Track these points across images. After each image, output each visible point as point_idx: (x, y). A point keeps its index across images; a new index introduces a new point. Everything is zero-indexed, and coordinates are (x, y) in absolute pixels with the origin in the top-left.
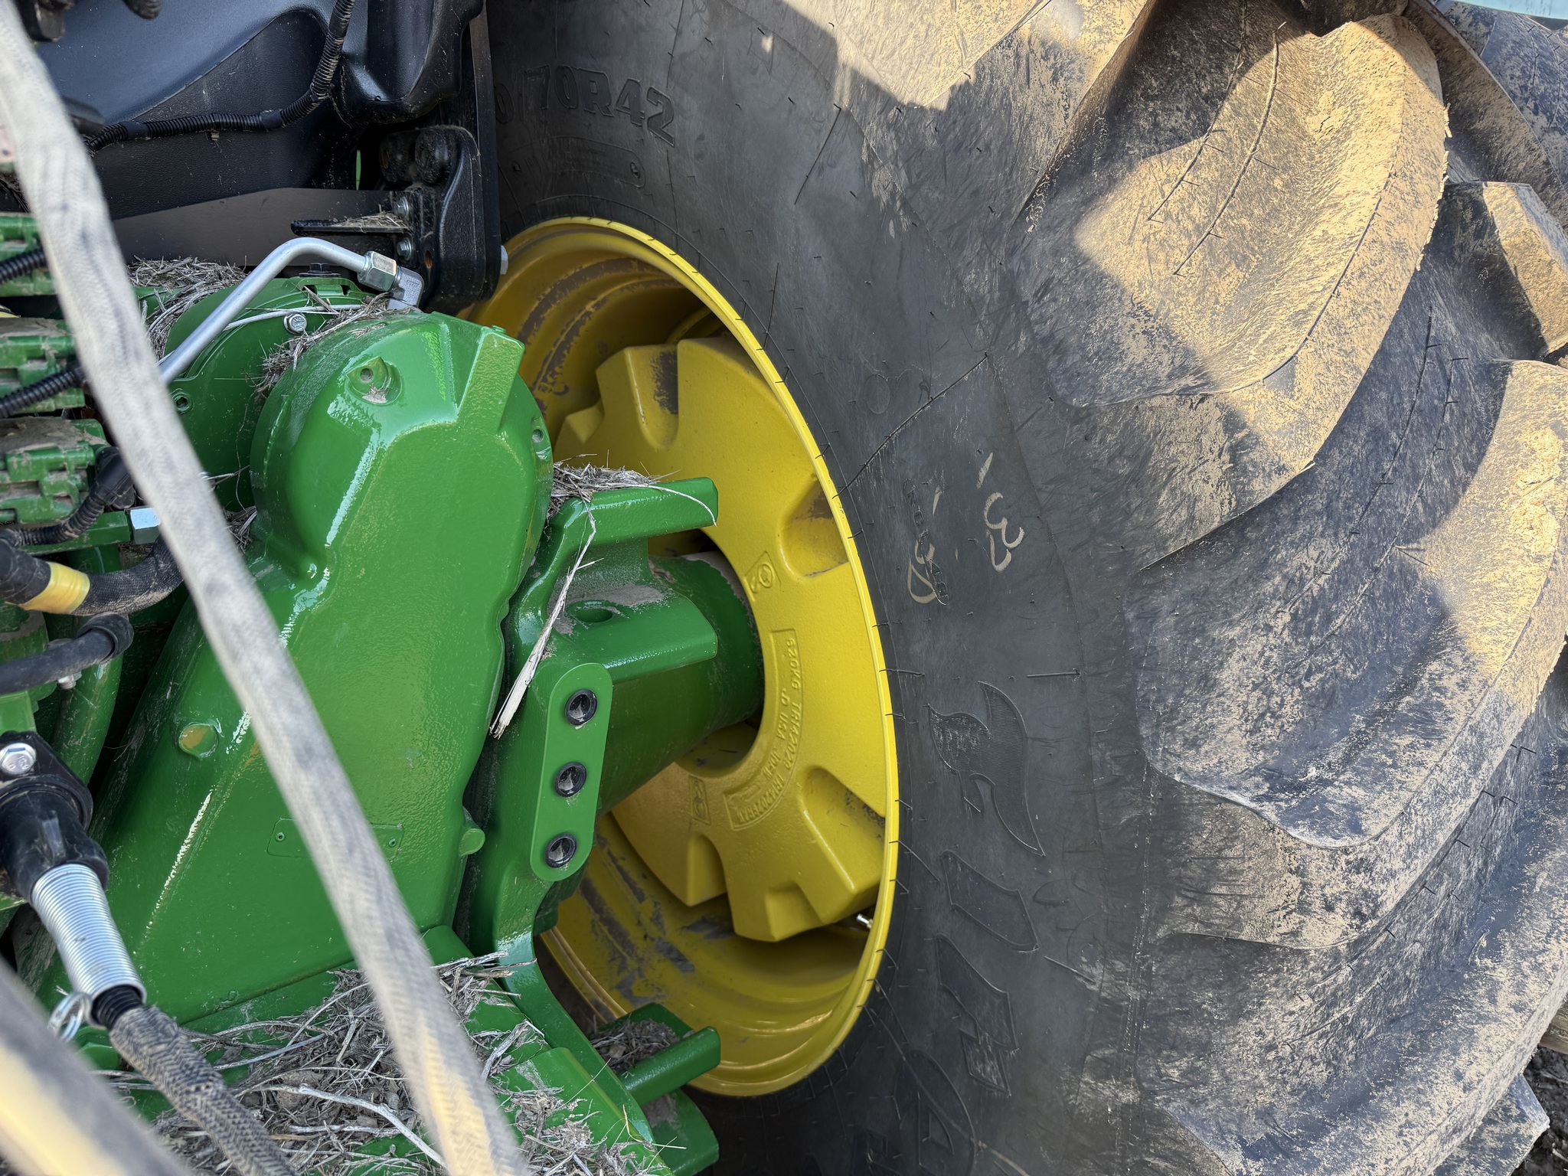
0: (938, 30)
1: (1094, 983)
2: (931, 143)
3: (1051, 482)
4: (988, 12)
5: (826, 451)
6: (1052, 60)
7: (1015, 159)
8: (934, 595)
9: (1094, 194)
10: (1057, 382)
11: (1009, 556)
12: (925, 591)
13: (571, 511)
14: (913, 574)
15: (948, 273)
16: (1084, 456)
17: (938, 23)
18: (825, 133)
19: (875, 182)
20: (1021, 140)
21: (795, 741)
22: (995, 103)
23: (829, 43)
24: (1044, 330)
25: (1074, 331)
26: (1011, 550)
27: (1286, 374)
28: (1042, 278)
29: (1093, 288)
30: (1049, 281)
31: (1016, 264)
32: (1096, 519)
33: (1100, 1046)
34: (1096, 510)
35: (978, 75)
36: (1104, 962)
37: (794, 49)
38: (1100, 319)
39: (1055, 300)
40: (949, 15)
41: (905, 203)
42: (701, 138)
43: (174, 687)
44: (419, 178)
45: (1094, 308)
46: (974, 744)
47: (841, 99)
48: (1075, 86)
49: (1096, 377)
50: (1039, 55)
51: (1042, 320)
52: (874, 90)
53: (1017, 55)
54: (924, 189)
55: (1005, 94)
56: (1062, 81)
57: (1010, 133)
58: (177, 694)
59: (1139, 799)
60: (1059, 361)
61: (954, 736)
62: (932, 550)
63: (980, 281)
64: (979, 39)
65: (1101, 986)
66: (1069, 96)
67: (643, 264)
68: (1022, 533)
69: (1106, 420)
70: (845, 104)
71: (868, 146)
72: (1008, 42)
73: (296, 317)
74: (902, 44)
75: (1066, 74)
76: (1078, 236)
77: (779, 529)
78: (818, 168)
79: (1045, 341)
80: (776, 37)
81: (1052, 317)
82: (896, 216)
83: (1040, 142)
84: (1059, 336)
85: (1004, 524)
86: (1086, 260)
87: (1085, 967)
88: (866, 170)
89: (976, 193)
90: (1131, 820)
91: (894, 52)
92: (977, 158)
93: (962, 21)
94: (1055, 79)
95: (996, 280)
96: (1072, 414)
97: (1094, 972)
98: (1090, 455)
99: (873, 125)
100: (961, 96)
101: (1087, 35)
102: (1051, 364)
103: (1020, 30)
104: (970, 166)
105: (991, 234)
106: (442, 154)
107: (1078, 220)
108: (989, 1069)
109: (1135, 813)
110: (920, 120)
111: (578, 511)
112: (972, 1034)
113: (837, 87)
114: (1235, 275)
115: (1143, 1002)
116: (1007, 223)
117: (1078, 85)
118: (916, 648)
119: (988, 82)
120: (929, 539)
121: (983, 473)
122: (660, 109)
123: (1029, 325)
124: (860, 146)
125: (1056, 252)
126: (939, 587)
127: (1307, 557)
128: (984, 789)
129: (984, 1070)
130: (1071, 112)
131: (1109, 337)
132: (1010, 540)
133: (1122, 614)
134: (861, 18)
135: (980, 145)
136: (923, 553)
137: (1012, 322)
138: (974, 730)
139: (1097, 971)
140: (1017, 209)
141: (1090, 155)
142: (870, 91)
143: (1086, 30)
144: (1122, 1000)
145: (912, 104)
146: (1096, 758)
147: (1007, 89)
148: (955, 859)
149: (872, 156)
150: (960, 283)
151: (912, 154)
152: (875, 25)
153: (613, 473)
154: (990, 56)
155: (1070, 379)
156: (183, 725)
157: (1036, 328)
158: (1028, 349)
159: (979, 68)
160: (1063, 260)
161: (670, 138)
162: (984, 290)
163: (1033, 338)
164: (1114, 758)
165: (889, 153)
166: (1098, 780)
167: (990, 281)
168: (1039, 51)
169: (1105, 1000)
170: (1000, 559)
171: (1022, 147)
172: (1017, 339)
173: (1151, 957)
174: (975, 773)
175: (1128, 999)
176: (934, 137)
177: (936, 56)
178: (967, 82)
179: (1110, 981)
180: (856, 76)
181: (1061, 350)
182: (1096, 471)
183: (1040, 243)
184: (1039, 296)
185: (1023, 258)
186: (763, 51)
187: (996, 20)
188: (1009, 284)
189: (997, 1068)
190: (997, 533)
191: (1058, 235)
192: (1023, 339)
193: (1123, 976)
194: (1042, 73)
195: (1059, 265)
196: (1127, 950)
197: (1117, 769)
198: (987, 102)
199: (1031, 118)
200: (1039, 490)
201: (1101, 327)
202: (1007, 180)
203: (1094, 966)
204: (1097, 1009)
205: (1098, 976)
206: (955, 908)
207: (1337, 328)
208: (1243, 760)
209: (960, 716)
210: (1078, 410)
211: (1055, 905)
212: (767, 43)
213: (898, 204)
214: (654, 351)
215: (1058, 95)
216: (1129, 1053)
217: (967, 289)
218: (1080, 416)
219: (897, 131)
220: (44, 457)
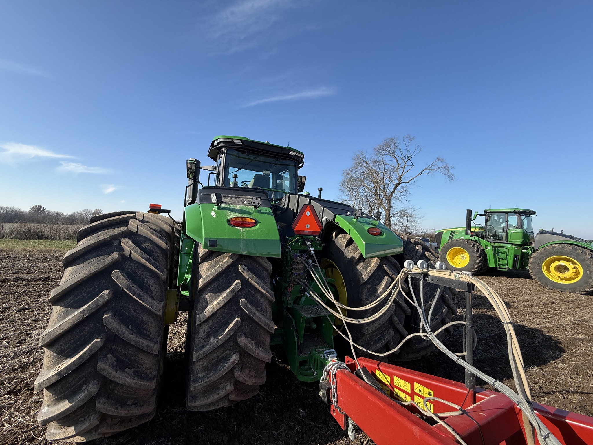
27: (365, 276)
114: (365, 270)
127: (368, 286)
188: (353, 269)
207: (368, 273)
208: (365, 298)
220: (314, 270)
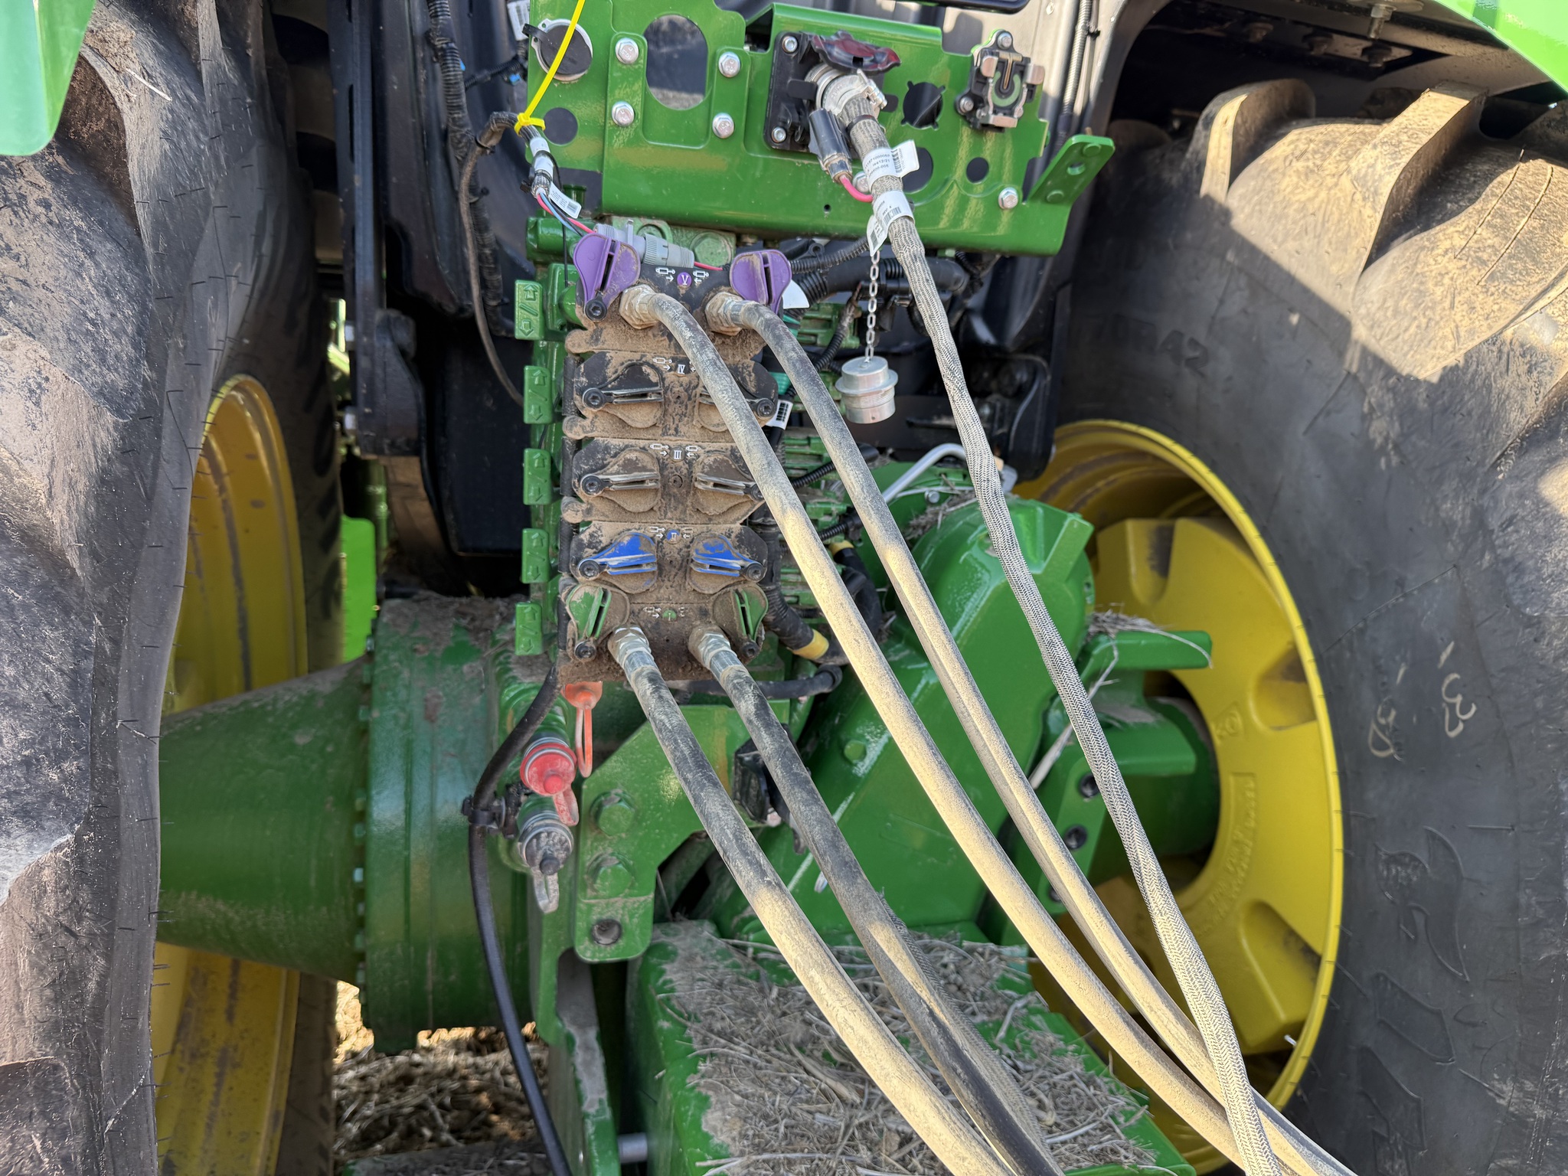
0: (1437, 323)
1: (1504, 1098)
2: (1423, 405)
3: (1503, 670)
4: (1481, 312)
5: (1308, 625)
6: (1528, 357)
7: (1491, 425)
8: (1392, 751)
9: (1559, 456)
10: (1514, 593)
11: (1461, 726)
12: (1383, 747)
13: (1097, 644)
14: (1375, 733)
15: (1428, 501)
16: (1532, 654)
17: (1438, 318)
18: (1334, 389)
19: (1372, 429)
20: (1498, 411)
21: (1242, 874)
22: (1479, 383)
23: (1344, 325)
24: (1507, 553)
25: (1532, 557)
26: (1464, 721)
28: (1508, 515)
29: (1552, 526)
30: (1514, 517)
31: (1486, 501)
32: (1539, 704)
33: (1504, 1156)
34: (1541, 698)
35: (1466, 361)
36: (1515, 1080)
37: (1316, 325)
38: (1555, 550)
39: (1517, 531)
40: (1447, 312)
41: (1396, 446)
42: (1230, 378)
43: (841, 717)
44: (1000, 391)
45: (1551, 541)
46: (1415, 879)
47: (1351, 364)
48: (1546, 379)
49: (1549, 594)
50: (1518, 353)
51: (1505, 545)
52: (1380, 362)
53: (1500, 351)
54: (1414, 438)
55: (1488, 377)
56: (1535, 374)
57: (1489, 405)
58: (843, 722)
59: (1558, 941)
60: (1517, 578)
61: (1397, 871)
62: (1393, 713)
63: (1455, 510)
64: (1472, 332)
65: (1509, 1102)
66: (1541, 385)
67: (1157, 458)
68: (1474, 709)
69: (1554, 628)
70: (1354, 369)
71: (1369, 402)
72: (1493, 340)
73: (932, 492)
74: (1406, 330)
75: (1539, 369)
76: (1541, 486)
77: (1251, 684)
78: (1326, 412)
79: (1506, 561)
80: (1303, 316)
81: (1513, 544)
82: (1387, 455)
83: (1513, 415)
84: (1519, 559)
85: (1459, 699)
86: (1547, 505)
87: (1496, 1083)
88: (1366, 418)
89: (1457, 445)
90: (1549, 957)
91: (1397, 337)
92: (1461, 420)
93: (1458, 318)
94: (1530, 371)
95: (1468, 512)
96: (1525, 620)
97: (1505, 1088)
98: (1538, 653)
99: (1375, 387)
100: (1451, 376)
101: (1559, 343)
102: (1510, 579)
103: (1504, 334)
104: (1453, 426)
105: (1467, 477)
106: (1022, 376)
107: (1543, 473)
108: (1397, 1167)
109: (1554, 952)
110: (1415, 388)
111: (1104, 643)
112: (1385, 1135)
113: (1348, 356)
115: (1548, 1121)
116: (1481, 471)
117: (1549, 378)
118: (1371, 795)
119: (1474, 367)
120: (1392, 704)
121: (1444, 657)
122: (1197, 354)
123: (1493, 548)
124: (1363, 401)
125: (1522, 496)
126: (1397, 745)
128: (1419, 919)
129: (1392, 1167)
130: (1541, 396)
131: (1562, 564)
132: (1464, 711)
133: (1556, 785)
134: (1373, 310)
135: (1464, 411)
136: (1385, 714)
137: (1479, 544)
138: (1415, 868)
139: (1508, 1088)
140: (1489, 461)
141: (1558, 426)
142: (1376, 364)
143: (1559, 339)
144: (1529, 1117)
145: (1408, 377)
146: (1523, 900)
147: (1490, 374)
148: (1386, 979)
149: (1372, 409)
150: (1437, 509)
151: (1406, 411)
152: (1385, 316)
153: (1129, 619)
154: (1477, 349)
155: (1526, 593)
156: (847, 741)
157: (1499, 551)
158: (1491, 566)
159: (1468, 356)
160: (1527, 502)
161: (1202, 375)
162: (1457, 517)
163: (1496, 558)
164: (1539, 903)
165: (1386, 409)
166: (1524, 920)
167: (1464, 510)
168: (1518, 351)
169: (1513, 1115)
170: (1452, 727)
171: (1499, 417)
172: (1482, 556)
173: (1559, 1081)
174: (1412, 904)
175: (1534, 1116)
176: (1425, 401)
177: (1433, 343)
178: (1457, 366)
179: (1518, 1098)
180: (1365, 351)
181: (1519, 570)
182: (1542, 667)
183: (1508, 488)
184: (1503, 528)
185: (1493, 497)
186: (1289, 323)
187: (1487, 319)
188: (1479, 517)
189: (1404, 1167)
190: (1452, 706)
191: (1524, 484)
192: (1487, 557)
193: (1532, 1095)
194: (1519, 366)
195: (1523, 506)
196: (1536, 1072)
197: (1540, 913)
198: (1472, 380)
199: (1508, 397)
200: (1492, 676)
201: (1556, 556)
202: (1485, 438)
203: (1505, 1083)
204: (1504, 1121)
205: (1507, 1093)
206: (1381, 1022)
209: (1404, 855)
210: (1530, 618)
211: (1474, 1025)
212: (1295, 319)
213: (1390, 446)
214: (1150, 524)
215: (1531, 383)
216: (1532, 1166)
217: (1443, 515)
218: (1531, 622)
219: (1395, 394)
